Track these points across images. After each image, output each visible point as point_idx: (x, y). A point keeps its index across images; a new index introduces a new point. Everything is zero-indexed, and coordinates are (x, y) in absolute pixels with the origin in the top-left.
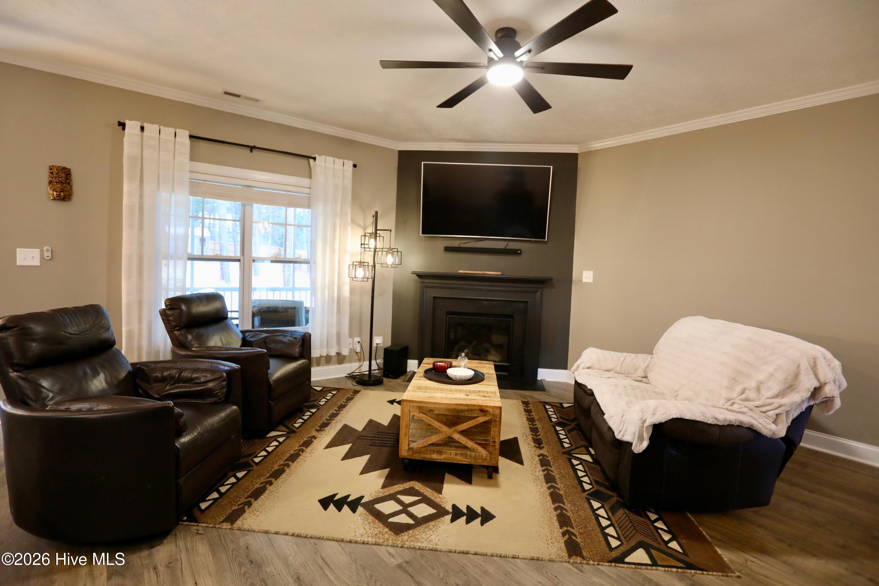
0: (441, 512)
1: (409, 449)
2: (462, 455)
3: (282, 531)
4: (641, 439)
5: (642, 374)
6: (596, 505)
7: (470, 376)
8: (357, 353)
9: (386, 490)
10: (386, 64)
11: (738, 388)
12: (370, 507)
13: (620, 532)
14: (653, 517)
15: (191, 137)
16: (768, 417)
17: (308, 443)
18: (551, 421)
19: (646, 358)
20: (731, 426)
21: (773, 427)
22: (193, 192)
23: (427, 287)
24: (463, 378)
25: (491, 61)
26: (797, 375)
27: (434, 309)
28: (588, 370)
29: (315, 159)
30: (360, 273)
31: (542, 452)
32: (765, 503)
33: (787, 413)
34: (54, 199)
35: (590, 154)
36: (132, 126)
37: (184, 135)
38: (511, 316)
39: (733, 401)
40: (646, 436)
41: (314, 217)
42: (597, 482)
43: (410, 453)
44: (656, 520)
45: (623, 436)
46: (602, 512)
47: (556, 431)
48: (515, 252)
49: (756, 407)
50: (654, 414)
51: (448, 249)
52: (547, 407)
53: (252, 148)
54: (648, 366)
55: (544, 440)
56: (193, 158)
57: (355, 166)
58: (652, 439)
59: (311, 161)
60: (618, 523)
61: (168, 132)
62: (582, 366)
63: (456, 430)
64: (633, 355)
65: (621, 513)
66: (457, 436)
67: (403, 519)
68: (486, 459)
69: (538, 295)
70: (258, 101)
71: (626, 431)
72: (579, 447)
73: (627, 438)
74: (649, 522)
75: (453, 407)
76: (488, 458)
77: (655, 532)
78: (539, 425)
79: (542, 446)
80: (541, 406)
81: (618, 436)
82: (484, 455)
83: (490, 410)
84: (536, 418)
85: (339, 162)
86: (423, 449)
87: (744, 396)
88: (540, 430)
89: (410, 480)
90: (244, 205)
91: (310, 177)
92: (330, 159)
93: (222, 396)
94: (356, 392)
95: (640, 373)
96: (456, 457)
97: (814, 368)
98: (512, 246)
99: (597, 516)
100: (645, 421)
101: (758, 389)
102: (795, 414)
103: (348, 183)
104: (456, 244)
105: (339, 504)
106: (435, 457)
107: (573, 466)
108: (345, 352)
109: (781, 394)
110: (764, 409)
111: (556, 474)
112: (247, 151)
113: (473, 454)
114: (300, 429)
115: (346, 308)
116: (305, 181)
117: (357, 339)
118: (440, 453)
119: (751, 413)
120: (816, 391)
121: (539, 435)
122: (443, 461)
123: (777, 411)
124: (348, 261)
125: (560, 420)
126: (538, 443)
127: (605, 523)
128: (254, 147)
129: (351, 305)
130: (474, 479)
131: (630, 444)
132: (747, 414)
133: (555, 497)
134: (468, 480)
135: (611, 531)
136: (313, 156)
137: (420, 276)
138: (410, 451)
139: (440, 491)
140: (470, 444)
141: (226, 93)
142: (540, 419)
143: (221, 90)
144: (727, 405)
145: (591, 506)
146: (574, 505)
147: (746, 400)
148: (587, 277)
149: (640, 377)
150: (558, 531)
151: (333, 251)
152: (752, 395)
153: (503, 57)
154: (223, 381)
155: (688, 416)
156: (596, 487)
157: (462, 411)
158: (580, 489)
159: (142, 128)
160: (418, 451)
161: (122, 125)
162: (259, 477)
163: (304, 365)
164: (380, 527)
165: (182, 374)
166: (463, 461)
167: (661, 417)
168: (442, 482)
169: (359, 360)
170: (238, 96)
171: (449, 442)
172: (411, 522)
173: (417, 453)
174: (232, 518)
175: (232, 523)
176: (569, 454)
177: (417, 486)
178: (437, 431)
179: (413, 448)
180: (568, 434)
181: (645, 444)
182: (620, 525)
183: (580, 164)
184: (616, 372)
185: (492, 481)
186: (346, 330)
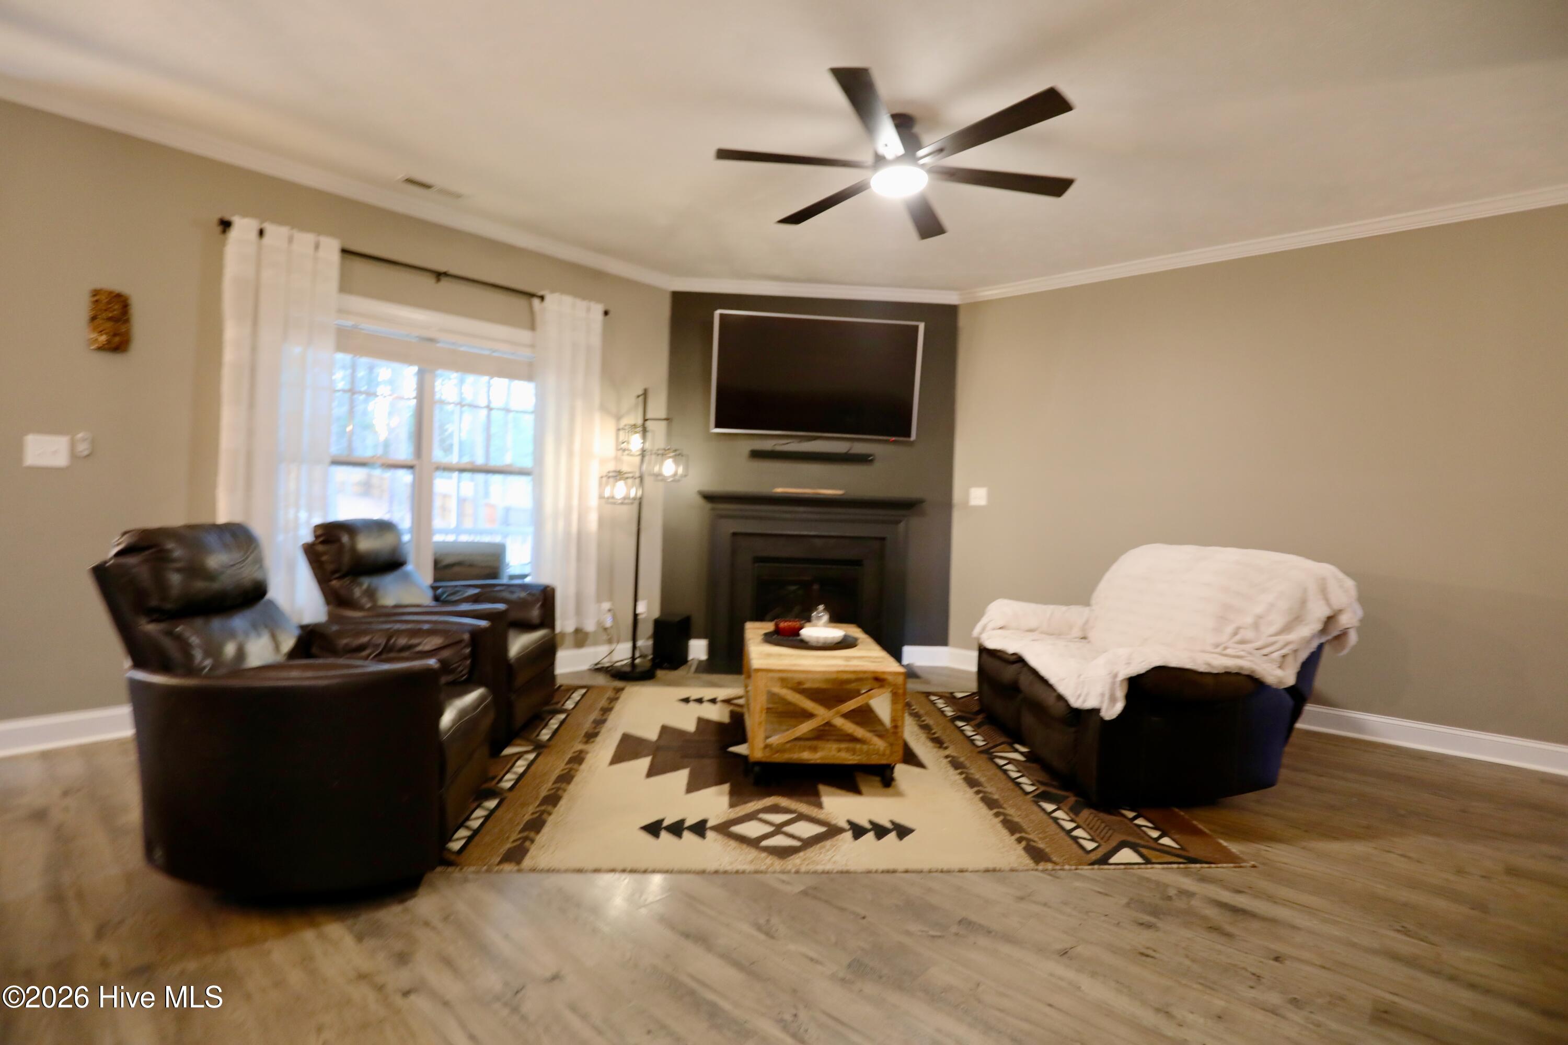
0: (833, 831)
1: (767, 746)
2: (848, 750)
3: (605, 866)
4: (1113, 700)
5: (1080, 634)
6: (1049, 807)
7: (840, 637)
8: (605, 629)
9: (738, 809)
10: (724, 154)
11: (1229, 629)
12: (723, 829)
13: (1093, 834)
14: (1131, 814)
15: (345, 251)
16: (1272, 661)
17: (578, 759)
18: (945, 716)
19: (1086, 611)
20: (1227, 674)
21: (1279, 673)
22: (341, 347)
23: (722, 517)
24: (829, 641)
25: (879, 160)
26: (1303, 602)
27: (734, 552)
28: (1000, 631)
29: (542, 298)
30: (621, 490)
31: (947, 752)
32: (1271, 784)
33: (1295, 651)
34: (100, 349)
35: (976, 306)
36: (243, 227)
37: (331, 248)
38: (857, 563)
39: (1223, 646)
40: (1121, 693)
41: (541, 397)
42: (1042, 783)
43: (768, 752)
44: (1135, 818)
45: (1084, 701)
46: (1059, 814)
47: (959, 728)
48: (863, 459)
49: (1257, 649)
50: (1128, 664)
51: (757, 455)
52: (933, 698)
53: (439, 275)
54: (1087, 622)
55: (944, 738)
56: (345, 287)
57: (606, 313)
58: (1128, 697)
59: (536, 302)
60: (1087, 823)
61: (305, 239)
62: (990, 626)
63: (837, 713)
64: (1064, 608)
65: (1086, 813)
66: (839, 722)
67: (779, 841)
68: (884, 755)
69: (902, 526)
70: (458, 196)
71: (1087, 695)
72: (1000, 745)
73: (1089, 704)
74: (1126, 821)
75: (834, 676)
76: (888, 752)
77: (1138, 831)
78: (929, 721)
79: (945, 745)
80: (923, 699)
81: (1075, 702)
82: (882, 748)
83: (890, 678)
84: (922, 712)
85: (581, 304)
86: (788, 745)
87: (1238, 638)
88: (934, 727)
89: (770, 794)
90: (421, 374)
91: (532, 326)
92: (568, 300)
93: (464, 672)
94: (619, 690)
95: (1076, 632)
96: (839, 754)
97: (1324, 592)
98: (860, 448)
99: (1056, 820)
100: (1116, 676)
101: (1256, 626)
102: (1303, 655)
103: (596, 340)
104: (768, 445)
105: (677, 829)
106: (807, 756)
107: (1000, 767)
108: (590, 626)
109: (1287, 628)
110: (1265, 651)
111: (977, 776)
112: (429, 281)
113: (865, 747)
114: (551, 743)
115: (592, 552)
116: (524, 335)
117: (606, 605)
118: (814, 749)
119: (1250, 658)
120: (1330, 620)
121: (934, 733)
122: (818, 761)
123: (1284, 651)
124: (595, 471)
125: (959, 714)
126: (938, 742)
127: (1069, 826)
128: (446, 274)
129: (600, 546)
130: (864, 789)
131: (1095, 712)
132: (1246, 658)
133: (990, 803)
134: (855, 790)
135: (1079, 833)
136: (540, 293)
137: (709, 498)
138: (768, 749)
139: (820, 806)
140: (859, 732)
141: (410, 181)
142: (927, 714)
143: (401, 176)
144: (1218, 650)
145: (1044, 810)
146: (1019, 809)
147: (1242, 642)
148: (978, 496)
149: (1076, 638)
150: (1011, 840)
151: (571, 454)
152: (1249, 634)
153: (902, 156)
154: (465, 647)
155: (1174, 663)
156: (1042, 789)
157: (849, 681)
158: (1020, 792)
159: (261, 233)
160: (780, 749)
161: (226, 225)
162: (524, 805)
163: (546, 639)
164: (752, 853)
165: (392, 641)
166: (850, 760)
167: (1139, 666)
168: (817, 794)
169: (610, 641)
170: (426, 186)
171: (825, 733)
172: (796, 843)
173: (777, 752)
174: (516, 855)
175: (519, 862)
176: (988, 753)
177: (784, 802)
178: (809, 716)
179: (772, 745)
180: (977, 728)
181: (1119, 706)
182: (1091, 826)
183: (963, 321)
184: (1042, 633)
185: (890, 790)
186: (591, 588)
